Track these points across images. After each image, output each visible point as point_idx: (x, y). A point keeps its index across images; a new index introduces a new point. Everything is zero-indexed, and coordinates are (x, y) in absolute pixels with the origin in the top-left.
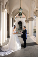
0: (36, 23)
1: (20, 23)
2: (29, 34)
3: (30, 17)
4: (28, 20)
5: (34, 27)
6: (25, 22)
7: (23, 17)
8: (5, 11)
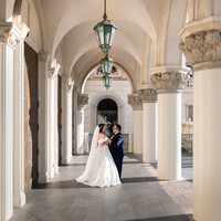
0: (191, 107)
1: (108, 107)
2: (154, 165)
4: (151, 87)
7: (120, 79)
8: (13, 38)
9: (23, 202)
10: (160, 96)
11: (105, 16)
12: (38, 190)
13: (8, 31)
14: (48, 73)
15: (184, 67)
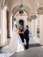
0: (39, 22)
1: (21, 22)
3: (33, 15)
4: (30, 18)
5: (37, 26)
6: (27, 20)
8: (5, 9)
9: (6, 41)
10: (32, 20)
11: (22, 4)
12: (9, 39)
13: (4, 8)
14: (10, 16)
15: (37, 14)
